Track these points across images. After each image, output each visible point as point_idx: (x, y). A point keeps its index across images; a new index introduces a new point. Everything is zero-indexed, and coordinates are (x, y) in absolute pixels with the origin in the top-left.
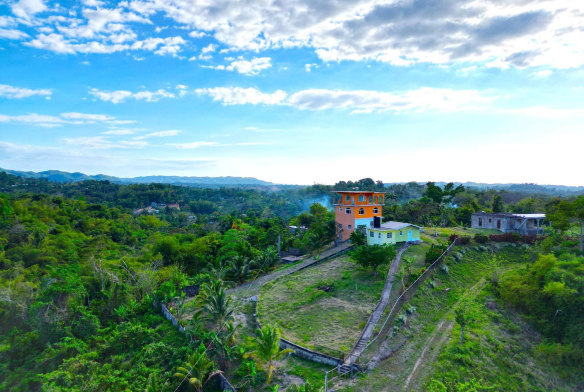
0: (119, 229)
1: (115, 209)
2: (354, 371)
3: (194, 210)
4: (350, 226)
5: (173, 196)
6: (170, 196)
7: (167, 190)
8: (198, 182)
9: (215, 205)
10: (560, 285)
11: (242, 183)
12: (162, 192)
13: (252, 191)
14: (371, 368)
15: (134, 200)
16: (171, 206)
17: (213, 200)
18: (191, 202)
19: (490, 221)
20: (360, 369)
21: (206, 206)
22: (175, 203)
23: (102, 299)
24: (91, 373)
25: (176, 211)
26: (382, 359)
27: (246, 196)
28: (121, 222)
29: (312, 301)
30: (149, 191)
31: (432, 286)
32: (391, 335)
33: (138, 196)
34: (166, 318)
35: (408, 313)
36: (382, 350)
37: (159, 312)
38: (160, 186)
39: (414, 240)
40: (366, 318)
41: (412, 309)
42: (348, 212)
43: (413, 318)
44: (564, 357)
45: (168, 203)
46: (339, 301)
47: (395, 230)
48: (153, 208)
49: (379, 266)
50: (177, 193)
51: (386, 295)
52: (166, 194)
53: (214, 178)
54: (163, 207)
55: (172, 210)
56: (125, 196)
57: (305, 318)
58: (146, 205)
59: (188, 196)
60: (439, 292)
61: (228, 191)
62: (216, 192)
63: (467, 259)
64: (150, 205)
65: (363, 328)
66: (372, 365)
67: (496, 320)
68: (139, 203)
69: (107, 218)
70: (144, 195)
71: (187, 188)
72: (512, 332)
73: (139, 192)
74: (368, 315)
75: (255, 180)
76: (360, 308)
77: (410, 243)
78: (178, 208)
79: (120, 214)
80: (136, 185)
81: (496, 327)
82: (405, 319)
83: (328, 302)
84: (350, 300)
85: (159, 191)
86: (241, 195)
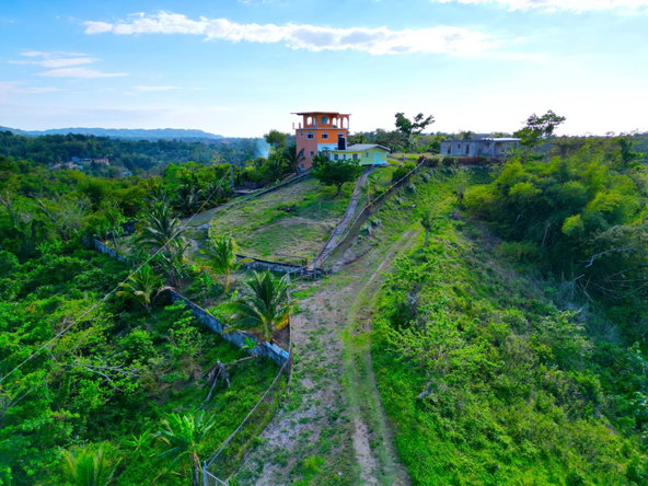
0: (32, 184)
1: (24, 162)
2: (317, 275)
3: (128, 164)
4: (312, 153)
5: (99, 149)
6: (95, 149)
7: (90, 141)
8: (130, 136)
9: (153, 160)
10: (528, 185)
11: (185, 136)
12: (84, 144)
13: (198, 143)
14: (334, 271)
15: (49, 154)
16: (97, 161)
17: (150, 154)
18: (123, 155)
19: (459, 146)
20: (325, 273)
21: (142, 159)
22: (102, 158)
23: (17, 237)
24: (10, 291)
25: (105, 166)
26: (346, 264)
27: (191, 149)
28: (33, 176)
29: (272, 221)
30: (66, 143)
31: (398, 202)
32: (355, 243)
33: (54, 149)
34: (101, 252)
35: (374, 225)
36: (346, 255)
37: (93, 247)
38: (81, 137)
39: (381, 163)
40: (330, 232)
41: (376, 221)
42: (310, 136)
43: (378, 230)
44: (522, 255)
45: (93, 157)
46: (301, 219)
47: (361, 151)
48: (75, 163)
49: (345, 184)
50: (105, 146)
51: (351, 211)
52: (90, 146)
53: (149, 131)
54: (87, 162)
55: (100, 165)
56: (36, 150)
57: (264, 236)
58: (65, 160)
59: (118, 149)
60: (405, 208)
61: (169, 143)
62: (154, 145)
63: (434, 180)
64: (70, 160)
65: (327, 240)
66: (335, 269)
67: (459, 228)
68: (55, 157)
69: (15, 171)
70: (60, 148)
71: (117, 140)
72: (474, 237)
73: (54, 144)
74: (332, 228)
75: (200, 132)
76: (324, 223)
77: (377, 166)
78: (108, 163)
79: (31, 168)
80: (48, 136)
81: (461, 233)
82: (370, 229)
83: (288, 221)
84: (314, 218)
85: (80, 143)
86: (184, 147)
